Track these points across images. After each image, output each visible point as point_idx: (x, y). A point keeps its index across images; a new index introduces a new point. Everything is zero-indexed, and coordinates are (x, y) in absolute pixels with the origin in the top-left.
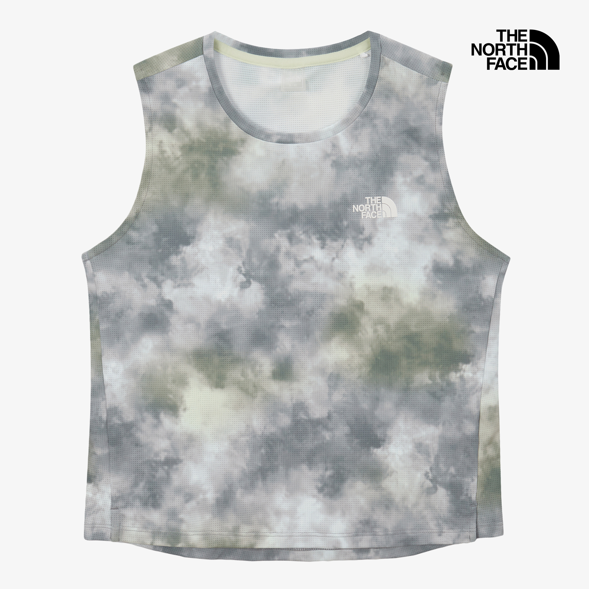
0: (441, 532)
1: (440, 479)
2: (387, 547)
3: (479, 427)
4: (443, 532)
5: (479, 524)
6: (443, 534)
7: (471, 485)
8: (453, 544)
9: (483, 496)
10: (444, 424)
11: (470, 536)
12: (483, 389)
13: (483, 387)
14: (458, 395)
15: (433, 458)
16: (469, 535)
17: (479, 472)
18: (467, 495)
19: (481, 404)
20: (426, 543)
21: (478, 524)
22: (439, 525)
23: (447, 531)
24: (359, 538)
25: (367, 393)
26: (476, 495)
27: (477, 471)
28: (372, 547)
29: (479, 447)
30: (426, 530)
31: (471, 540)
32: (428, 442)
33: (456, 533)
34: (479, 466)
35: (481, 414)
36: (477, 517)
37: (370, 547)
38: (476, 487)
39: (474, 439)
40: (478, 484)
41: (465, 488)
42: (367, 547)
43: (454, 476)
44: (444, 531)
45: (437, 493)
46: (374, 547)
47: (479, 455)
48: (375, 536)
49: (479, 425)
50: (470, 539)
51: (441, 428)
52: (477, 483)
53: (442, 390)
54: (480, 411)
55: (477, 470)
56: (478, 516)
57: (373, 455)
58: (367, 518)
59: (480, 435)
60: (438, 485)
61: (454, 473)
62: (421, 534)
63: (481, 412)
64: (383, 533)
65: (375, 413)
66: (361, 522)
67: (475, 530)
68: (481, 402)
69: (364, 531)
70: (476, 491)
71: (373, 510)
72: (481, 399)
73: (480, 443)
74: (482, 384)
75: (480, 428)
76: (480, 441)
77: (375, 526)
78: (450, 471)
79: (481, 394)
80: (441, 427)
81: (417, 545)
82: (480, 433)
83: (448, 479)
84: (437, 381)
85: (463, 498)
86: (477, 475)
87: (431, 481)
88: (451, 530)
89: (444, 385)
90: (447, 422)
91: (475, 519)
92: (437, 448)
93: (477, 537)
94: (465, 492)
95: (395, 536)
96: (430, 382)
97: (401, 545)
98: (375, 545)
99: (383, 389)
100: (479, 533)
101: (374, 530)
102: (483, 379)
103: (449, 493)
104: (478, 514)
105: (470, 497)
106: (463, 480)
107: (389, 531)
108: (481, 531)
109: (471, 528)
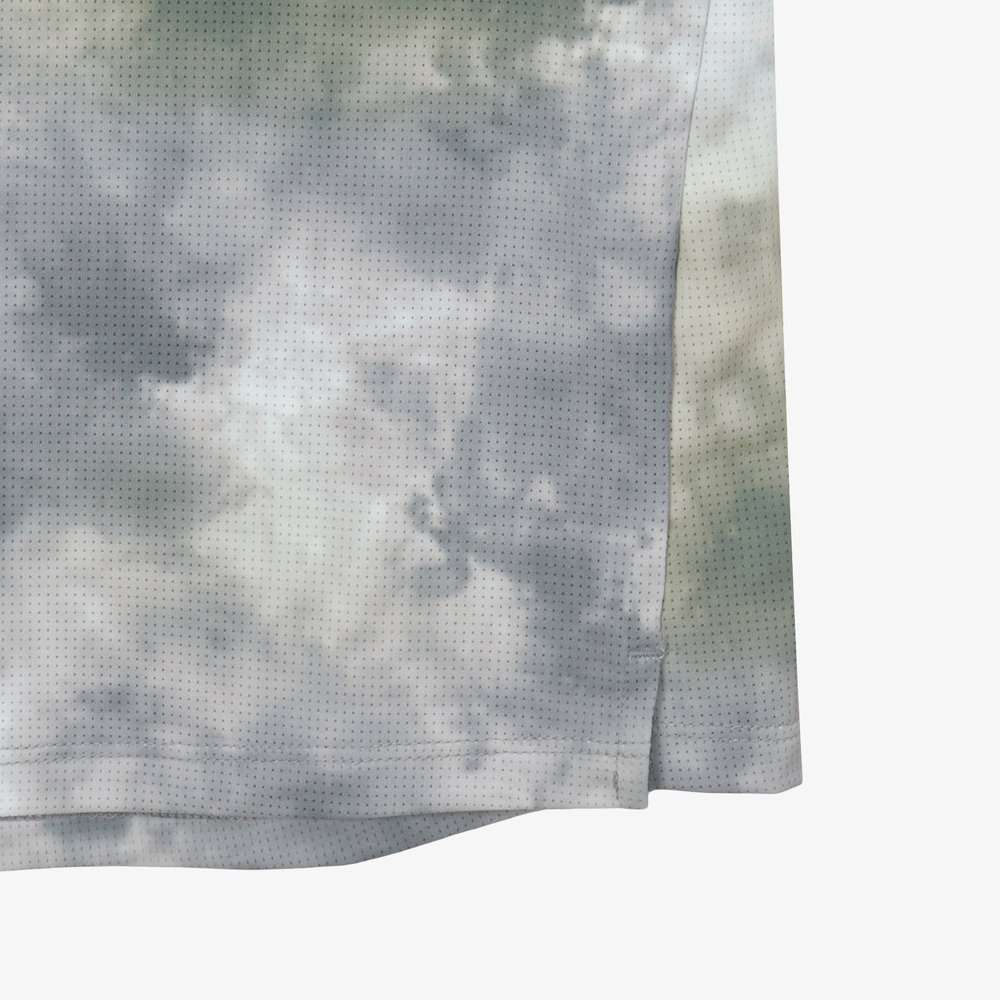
0: (477, 752)
1: (481, 531)
2: (214, 812)
3: (673, 297)
4: (486, 752)
5: (669, 727)
6: (489, 759)
7: (637, 560)
8: (536, 809)
9: (698, 612)
10: (504, 277)
11: (616, 774)
12: (695, 122)
13: (695, 113)
14: (572, 145)
15: (448, 435)
16: (612, 768)
17: (673, 507)
18: (615, 605)
19: (687, 189)
20: (407, 809)
21: (662, 726)
22: (469, 722)
23: (507, 746)
24: (72, 766)
25: (125, 128)
26: (663, 610)
27: (665, 498)
28: (138, 809)
29: (677, 388)
30: (409, 748)
31: (621, 793)
32: (424, 359)
33: (552, 755)
34: (673, 479)
35: (683, 237)
36: (659, 699)
37: (130, 809)
38: (662, 571)
39: (650, 350)
40: (670, 559)
41: (608, 576)
42: (112, 809)
43: (551, 519)
44: (492, 745)
45: (470, 592)
46: (147, 810)
47: (675, 425)
48: (155, 761)
49: (674, 286)
50: (617, 790)
51: (490, 297)
52: (668, 555)
53: (499, 120)
54: (679, 224)
55: (668, 493)
56: (668, 695)
57: (153, 414)
58: (115, 681)
59: (678, 331)
60: (471, 558)
61: (552, 506)
62: (381, 764)
63: (686, 227)
64: (192, 750)
65: (168, 220)
66: (84, 698)
67: (648, 752)
68: (686, 182)
69: (97, 738)
70: (661, 588)
71: (147, 647)
72: (688, 166)
73: (680, 369)
74: (695, 99)
75: (679, 302)
76: (680, 359)
77: (157, 716)
78: (535, 495)
79: (688, 146)
80: (487, 291)
81: (362, 814)
82: (678, 323)
83: (525, 531)
84: (472, 80)
85: (596, 616)
86: (664, 516)
87: (441, 537)
88: (525, 742)
89: (508, 101)
90: (518, 271)
91: (651, 704)
92: (469, 389)
93: (655, 781)
94: (608, 594)
95: (252, 766)
96: (439, 82)
97: (284, 811)
98: (153, 799)
99: (207, 110)
100: (666, 767)
101: (151, 735)
102: (698, 73)
103: (529, 595)
104: (668, 686)
105: (629, 614)
106: (595, 537)
107: (226, 742)
108: (673, 757)
109: (623, 739)
